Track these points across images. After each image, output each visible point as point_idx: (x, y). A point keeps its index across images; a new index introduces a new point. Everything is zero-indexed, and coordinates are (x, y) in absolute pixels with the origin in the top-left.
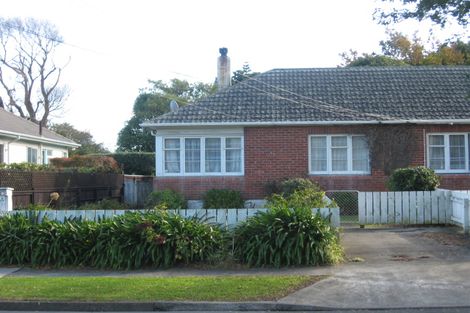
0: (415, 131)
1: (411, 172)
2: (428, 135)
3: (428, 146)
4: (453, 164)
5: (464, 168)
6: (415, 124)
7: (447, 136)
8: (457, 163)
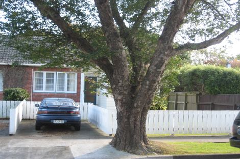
0: (28, 69)
1: (12, 91)
2: (35, 72)
3: (34, 78)
4: (47, 88)
5: (53, 90)
6: (27, 66)
7: (45, 73)
8: (50, 87)
